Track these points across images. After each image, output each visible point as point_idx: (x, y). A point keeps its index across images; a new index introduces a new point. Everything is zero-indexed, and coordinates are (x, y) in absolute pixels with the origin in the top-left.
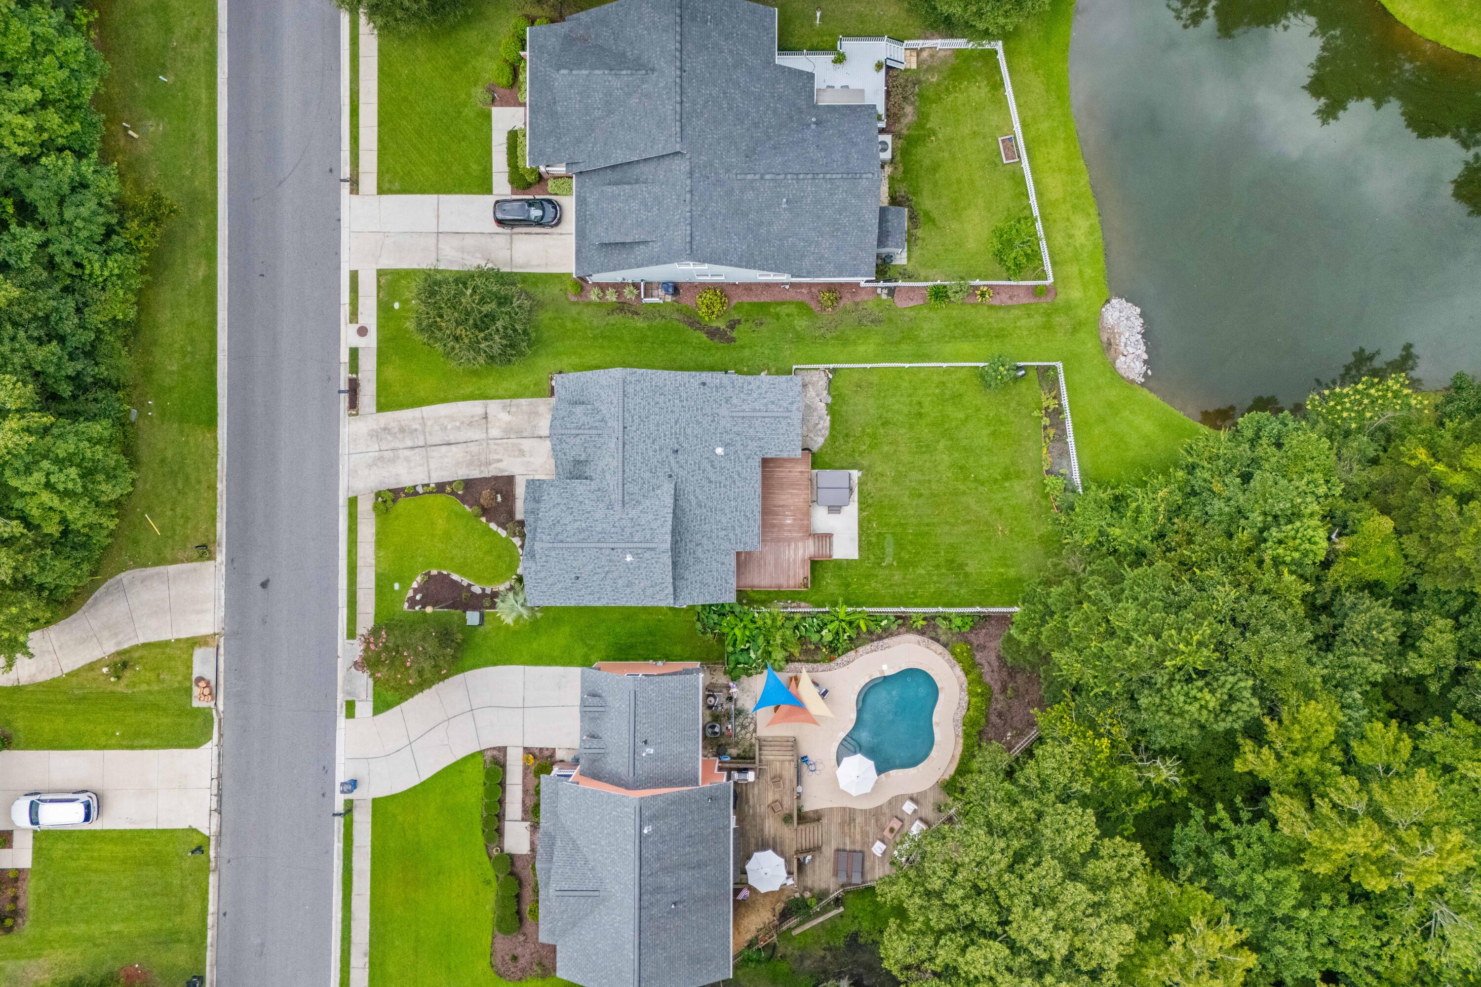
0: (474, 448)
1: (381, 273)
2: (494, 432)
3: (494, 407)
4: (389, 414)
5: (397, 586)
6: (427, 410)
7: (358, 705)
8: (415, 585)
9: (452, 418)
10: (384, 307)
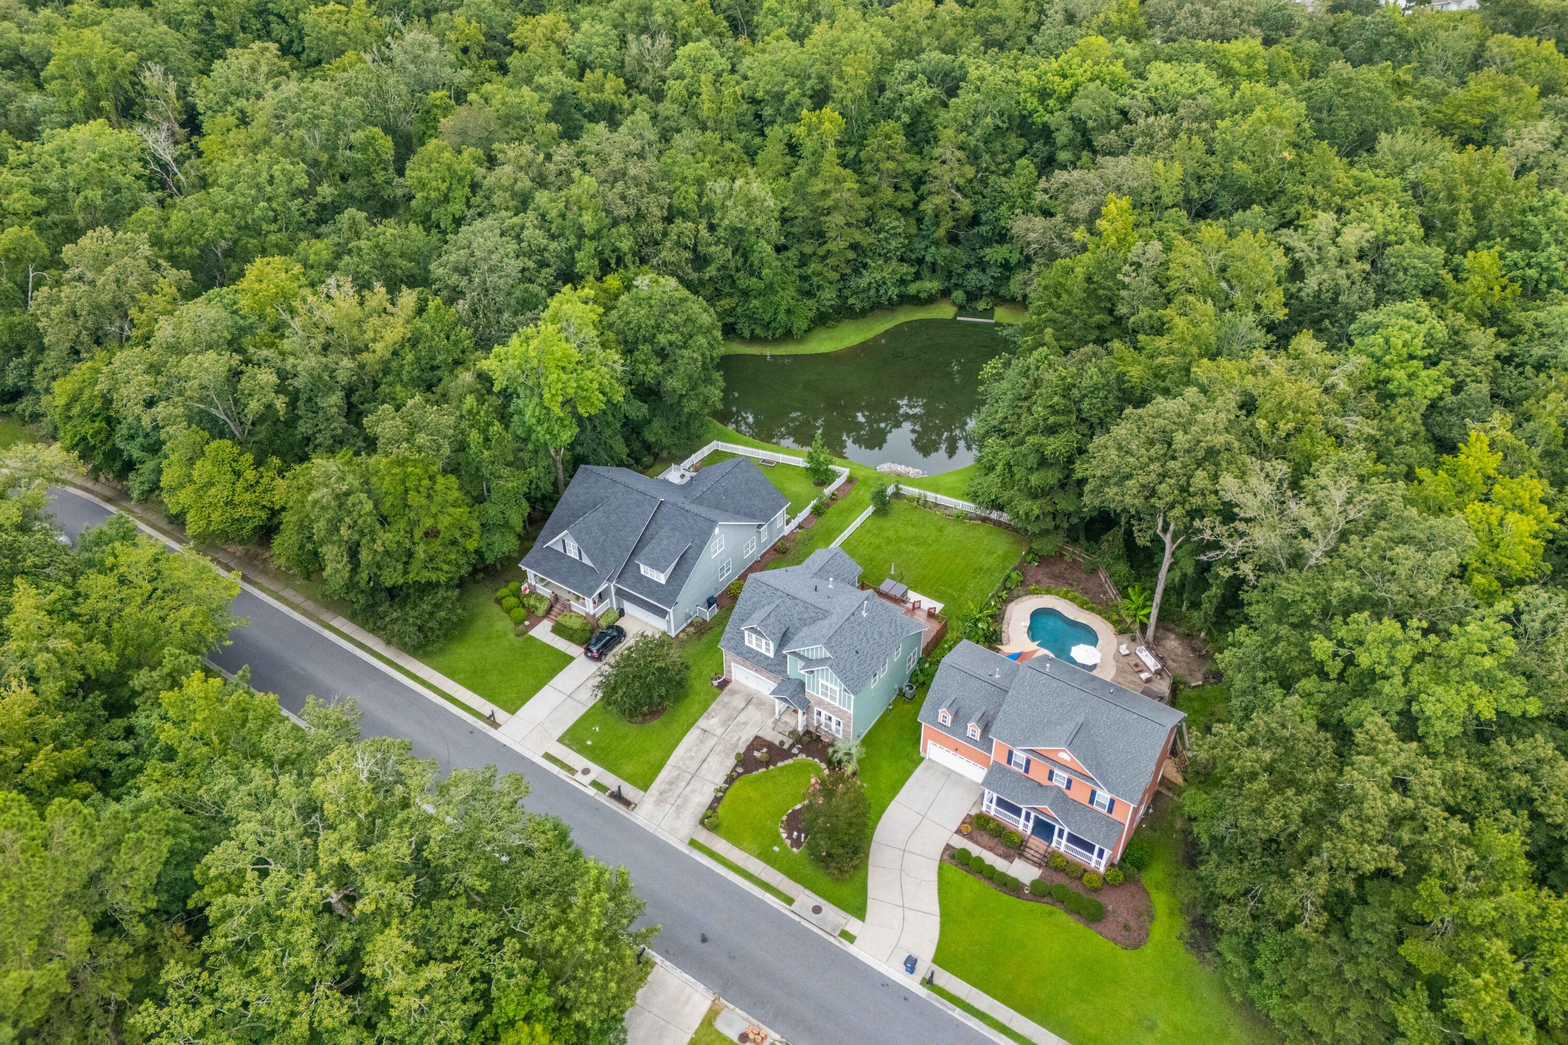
0: (719, 748)
1: (561, 740)
2: (719, 731)
3: (702, 723)
4: (654, 786)
5: (776, 849)
6: (671, 761)
7: (847, 929)
8: (784, 836)
9: (689, 750)
10: (582, 750)
